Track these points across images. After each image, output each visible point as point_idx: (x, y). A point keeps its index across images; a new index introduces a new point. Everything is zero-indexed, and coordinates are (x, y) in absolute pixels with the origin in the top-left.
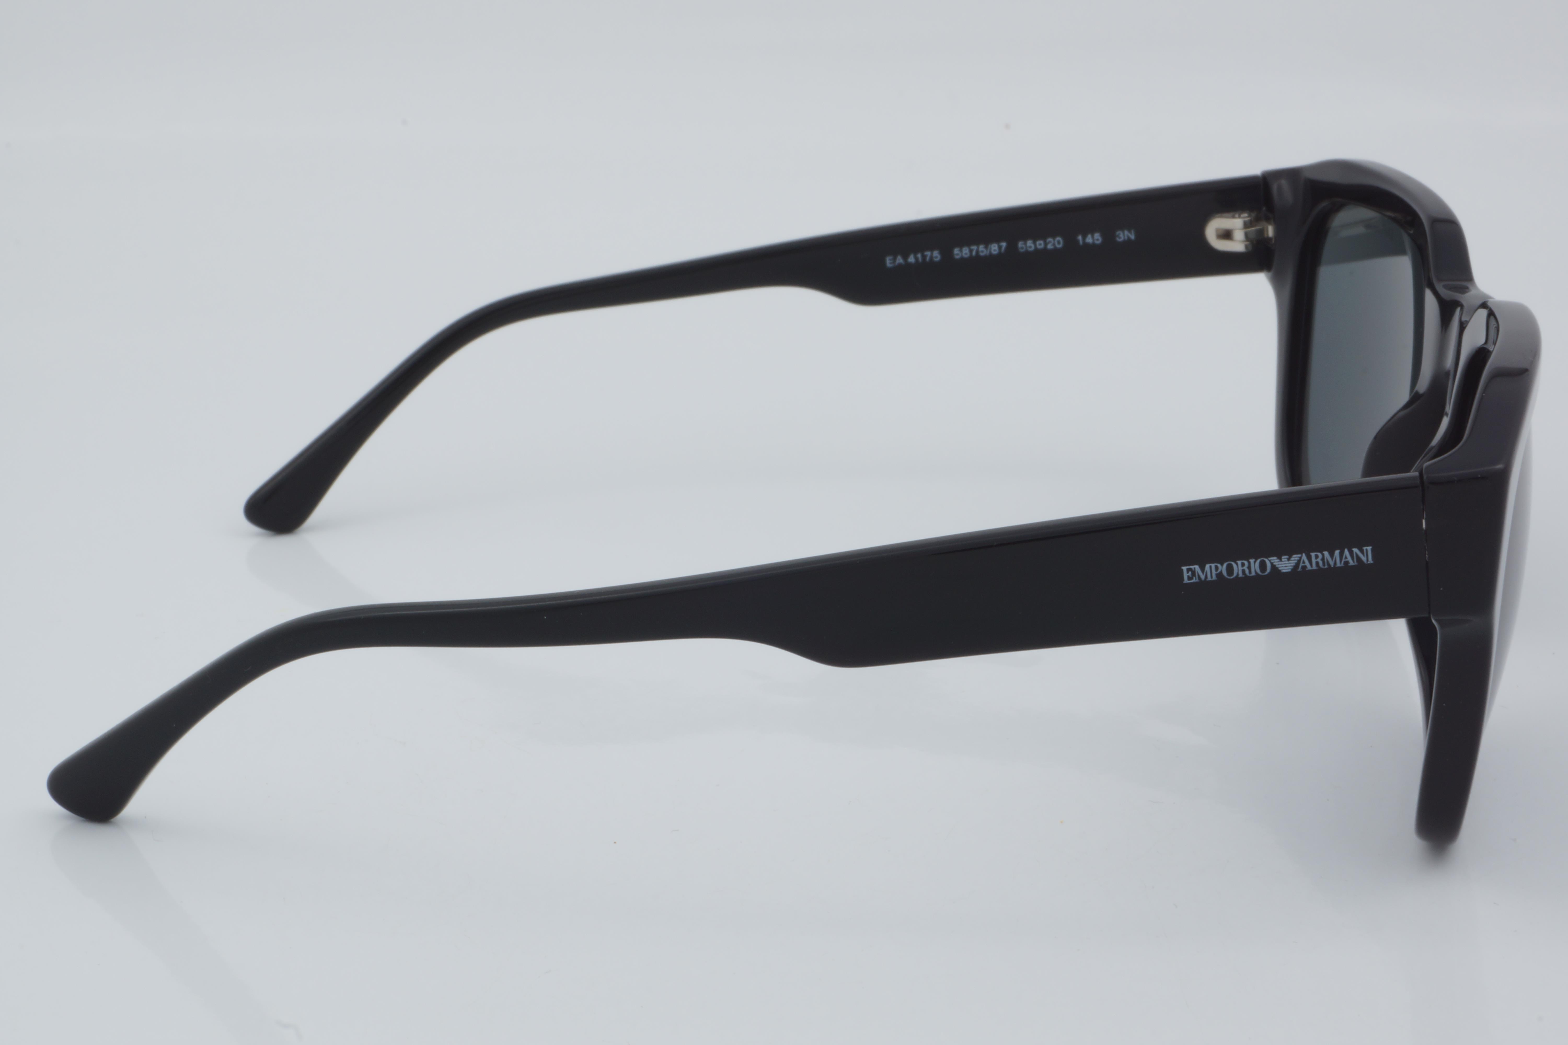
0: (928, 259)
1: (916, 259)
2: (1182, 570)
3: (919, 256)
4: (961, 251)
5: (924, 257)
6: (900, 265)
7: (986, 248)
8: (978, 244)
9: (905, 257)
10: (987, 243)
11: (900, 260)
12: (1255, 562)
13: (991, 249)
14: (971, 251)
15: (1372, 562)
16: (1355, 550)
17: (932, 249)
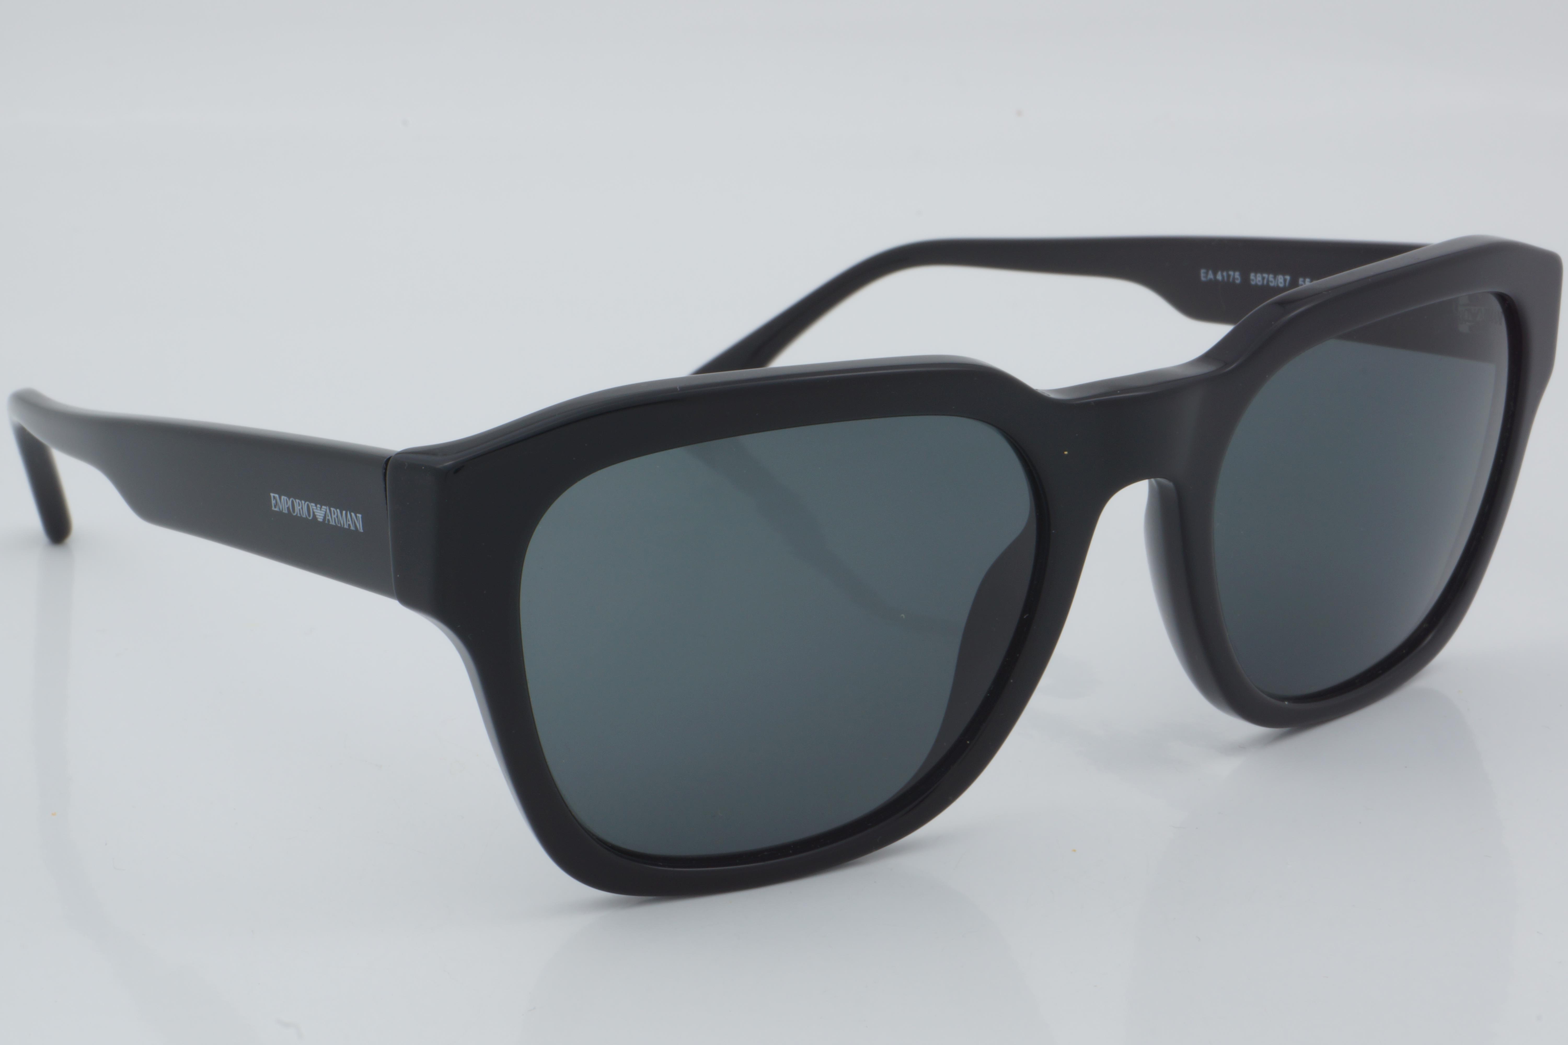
0: (1231, 279)
1: (1223, 276)
2: (270, 496)
3: (1225, 274)
4: (1256, 277)
5: (1229, 276)
6: (1211, 280)
7: (1275, 278)
8: (1269, 273)
9: (1215, 274)
10: (1276, 274)
11: (1211, 276)
12: (305, 503)
13: (1278, 280)
14: (1263, 278)
15: (362, 531)
16: (353, 514)
17: (1234, 270)
